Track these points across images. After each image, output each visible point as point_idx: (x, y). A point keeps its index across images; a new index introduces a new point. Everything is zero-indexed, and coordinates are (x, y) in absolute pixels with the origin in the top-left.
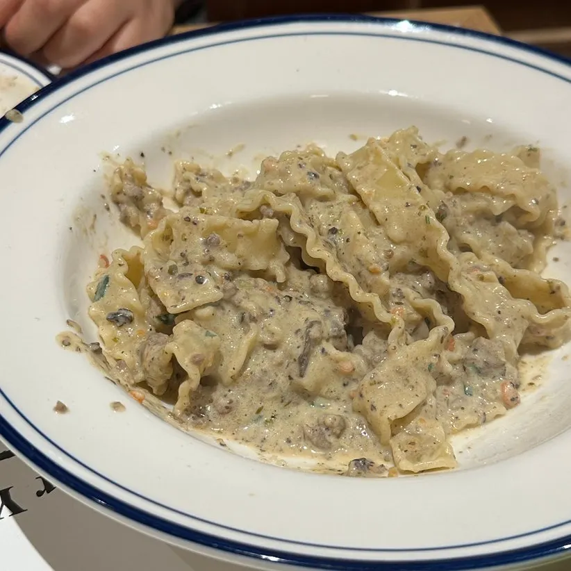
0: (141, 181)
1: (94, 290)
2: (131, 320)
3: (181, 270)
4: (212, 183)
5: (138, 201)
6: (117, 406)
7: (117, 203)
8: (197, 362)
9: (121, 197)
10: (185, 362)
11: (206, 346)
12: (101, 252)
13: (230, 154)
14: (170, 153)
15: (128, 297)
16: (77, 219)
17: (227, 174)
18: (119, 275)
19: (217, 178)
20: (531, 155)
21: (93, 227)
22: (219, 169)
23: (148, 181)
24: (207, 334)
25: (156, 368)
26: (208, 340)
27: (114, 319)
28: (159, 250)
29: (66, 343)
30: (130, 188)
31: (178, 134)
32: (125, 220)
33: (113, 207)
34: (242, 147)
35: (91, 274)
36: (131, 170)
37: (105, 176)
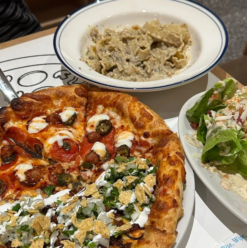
0: (97, 32)
1: (86, 53)
2: (93, 58)
3: (103, 50)
4: (114, 33)
5: (96, 36)
6: (90, 70)
7: (91, 36)
8: (105, 64)
9: (92, 35)
10: (103, 65)
11: (107, 62)
12: (88, 46)
13: (118, 27)
14: (103, 26)
15: (93, 54)
16: (83, 39)
17: (116, 31)
18: (91, 50)
19: (114, 32)
20: (184, 26)
21: (86, 41)
22: (114, 30)
23: (99, 32)
24: (108, 60)
25: (97, 66)
26: (108, 61)
27: (90, 58)
28: (100, 46)
29: (81, 60)
30: (94, 33)
31: (105, 22)
32: (93, 40)
33: (90, 37)
34: (120, 25)
35: (86, 50)
36: (95, 29)
37: (89, 30)
